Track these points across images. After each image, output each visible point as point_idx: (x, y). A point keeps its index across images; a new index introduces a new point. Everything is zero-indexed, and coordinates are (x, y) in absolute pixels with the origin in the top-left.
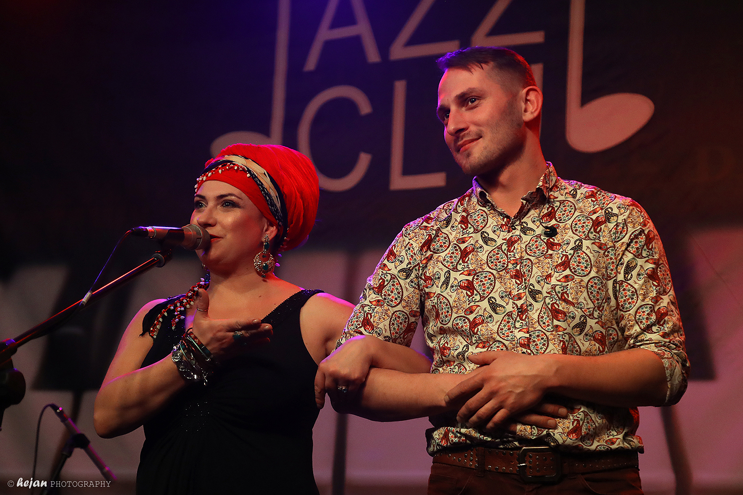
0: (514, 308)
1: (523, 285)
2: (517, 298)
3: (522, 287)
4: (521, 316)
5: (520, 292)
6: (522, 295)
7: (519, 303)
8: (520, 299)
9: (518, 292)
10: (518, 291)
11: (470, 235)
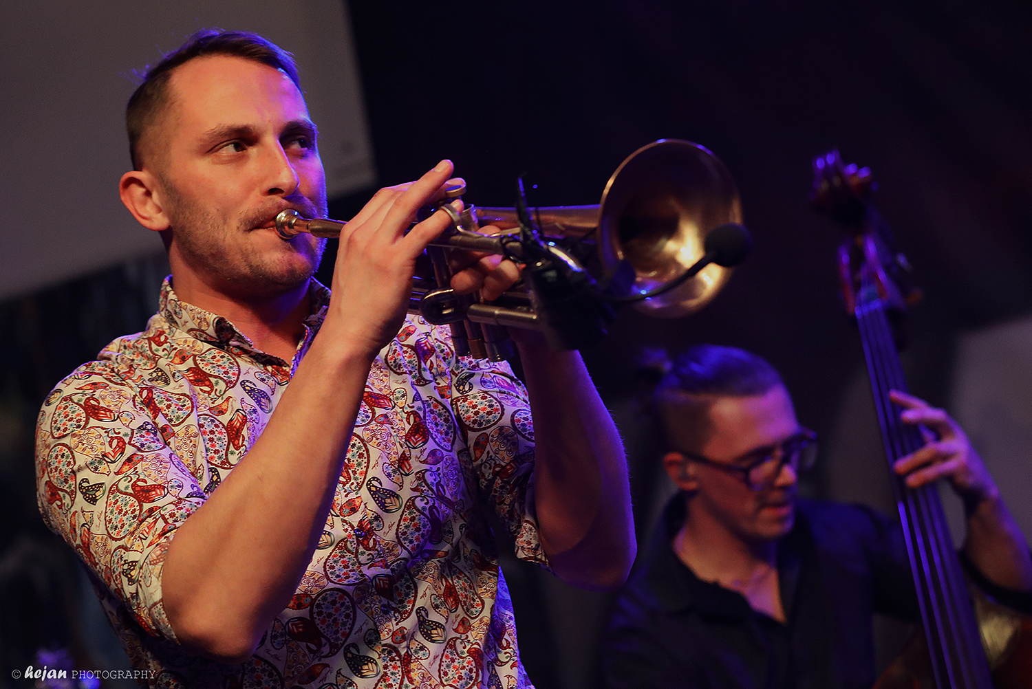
0: (347, 530)
1: (352, 484)
2: (348, 511)
3: (353, 487)
4: (365, 542)
5: (350, 497)
6: (357, 504)
7: (355, 519)
8: (354, 510)
9: (347, 499)
10: (346, 496)
11: (225, 397)
